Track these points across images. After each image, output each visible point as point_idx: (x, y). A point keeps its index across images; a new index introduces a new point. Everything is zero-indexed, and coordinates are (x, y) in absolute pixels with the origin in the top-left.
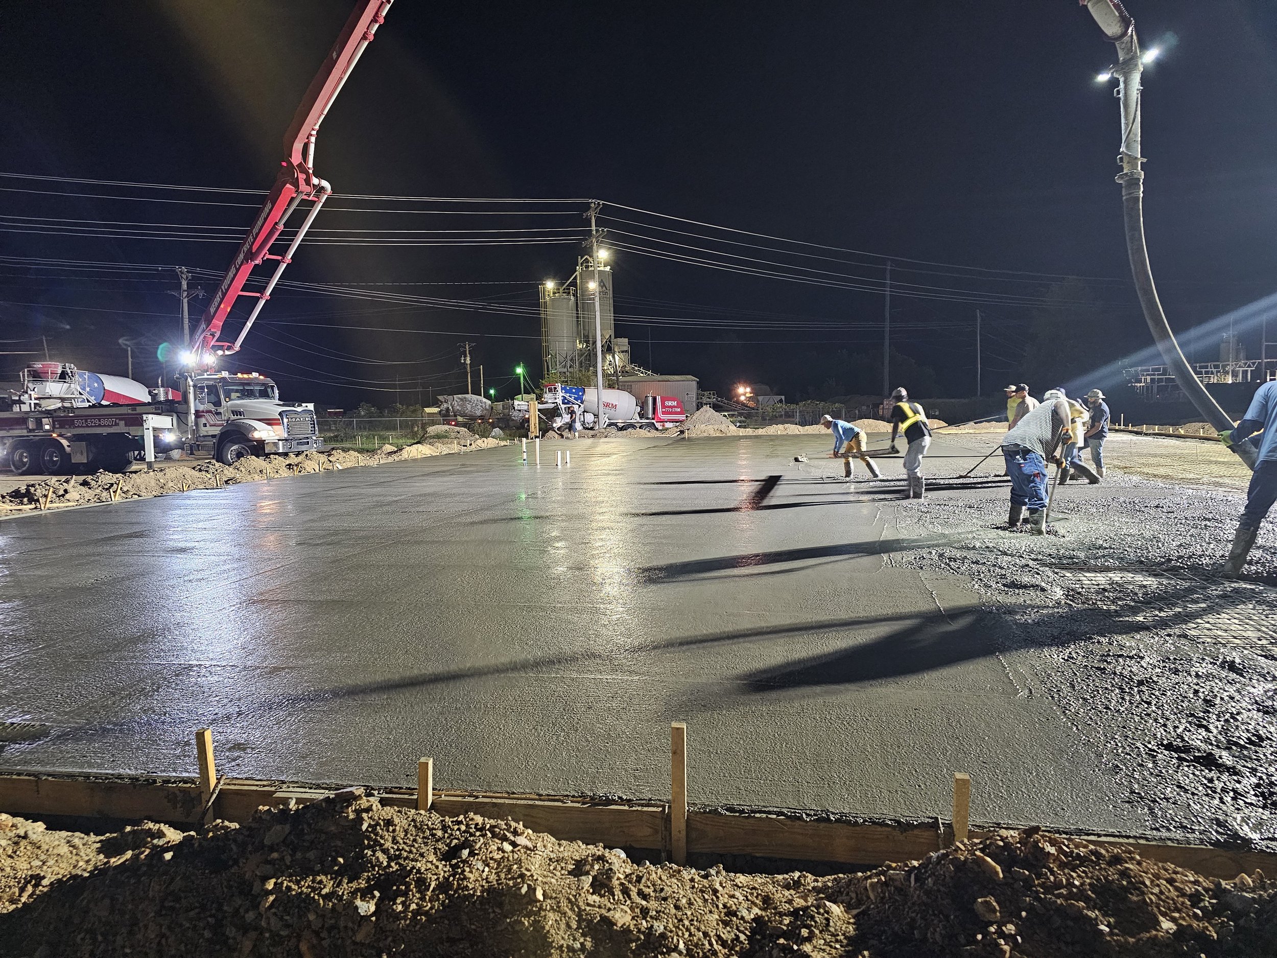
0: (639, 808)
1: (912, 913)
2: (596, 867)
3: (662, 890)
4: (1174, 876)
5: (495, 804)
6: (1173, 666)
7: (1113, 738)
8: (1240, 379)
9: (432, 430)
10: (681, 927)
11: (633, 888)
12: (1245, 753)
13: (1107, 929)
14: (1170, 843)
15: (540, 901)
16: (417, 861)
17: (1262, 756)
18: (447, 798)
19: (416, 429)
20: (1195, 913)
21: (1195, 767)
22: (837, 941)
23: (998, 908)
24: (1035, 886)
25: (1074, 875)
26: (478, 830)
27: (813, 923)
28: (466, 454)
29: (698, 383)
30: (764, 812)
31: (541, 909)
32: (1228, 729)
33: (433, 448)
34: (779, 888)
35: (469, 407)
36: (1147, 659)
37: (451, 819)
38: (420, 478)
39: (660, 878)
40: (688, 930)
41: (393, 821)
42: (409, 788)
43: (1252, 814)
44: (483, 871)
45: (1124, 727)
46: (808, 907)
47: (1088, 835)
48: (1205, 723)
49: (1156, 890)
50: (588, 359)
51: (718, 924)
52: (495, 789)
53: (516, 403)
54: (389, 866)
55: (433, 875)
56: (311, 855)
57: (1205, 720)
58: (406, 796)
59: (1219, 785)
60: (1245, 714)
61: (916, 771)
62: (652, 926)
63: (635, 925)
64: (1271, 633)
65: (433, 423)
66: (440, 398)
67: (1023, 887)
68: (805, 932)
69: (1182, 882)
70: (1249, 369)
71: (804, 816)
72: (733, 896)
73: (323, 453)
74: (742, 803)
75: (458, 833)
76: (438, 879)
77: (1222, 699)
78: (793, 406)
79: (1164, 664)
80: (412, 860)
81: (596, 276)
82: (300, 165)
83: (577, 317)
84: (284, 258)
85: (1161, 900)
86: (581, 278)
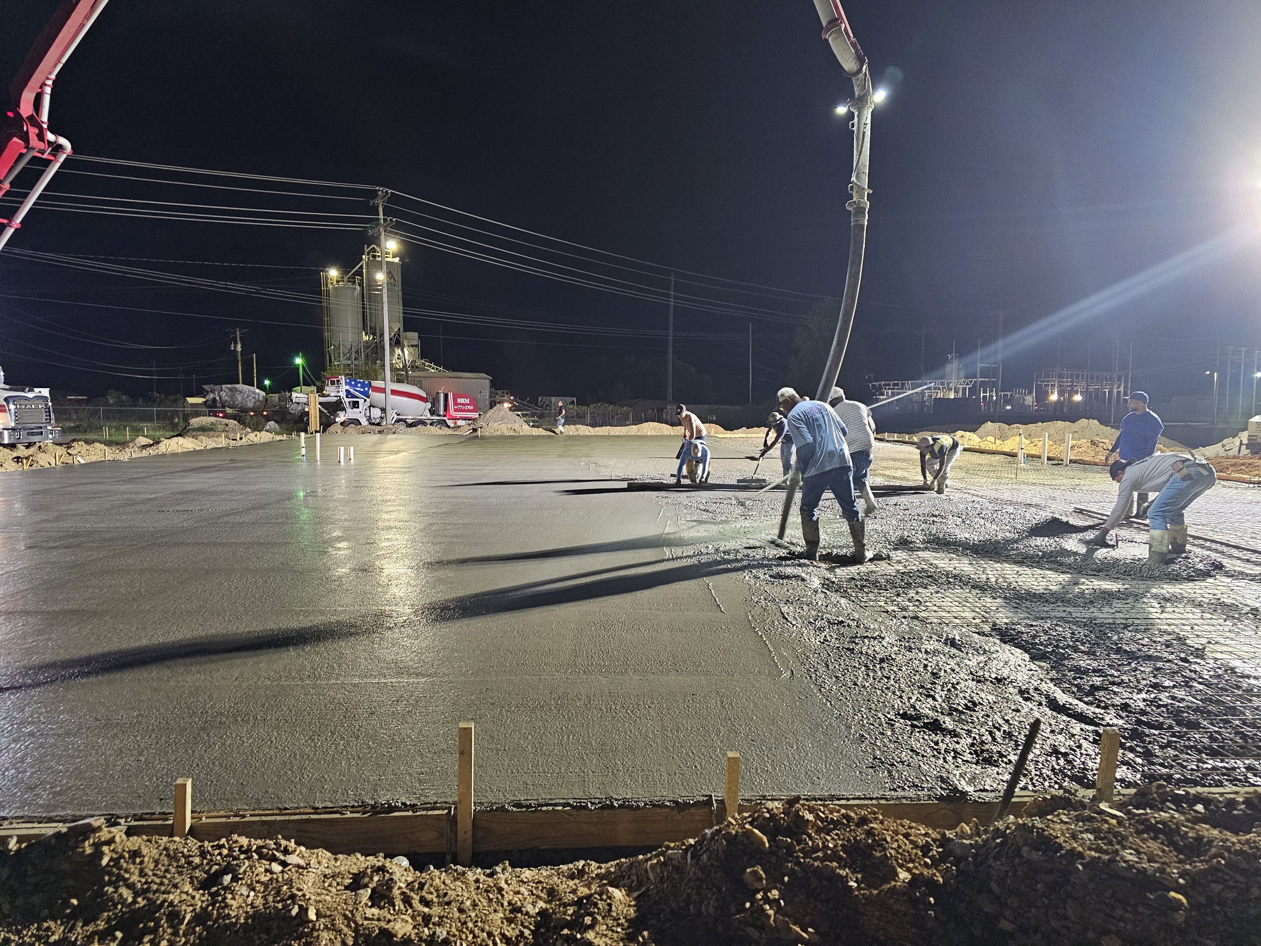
0: (424, 813)
1: (688, 889)
2: (376, 878)
3: (446, 894)
4: (909, 831)
5: (264, 823)
6: (907, 644)
7: (860, 711)
8: (960, 395)
9: (195, 422)
10: (464, 930)
11: (415, 896)
12: (963, 717)
13: (855, 885)
14: (904, 801)
15: (312, 921)
16: (169, 893)
17: (975, 719)
18: (209, 821)
19: (176, 420)
20: (925, 862)
21: (924, 732)
22: (618, 925)
23: (764, 876)
24: (796, 852)
25: (829, 838)
26: (242, 852)
27: (596, 910)
28: (235, 448)
29: (491, 381)
30: (551, 805)
31: (313, 929)
32: (949, 697)
33: (196, 441)
34: (564, 879)
35: (240, 398)
36: (887, 639)
37: (211, 844)
38: (181, 474)
39: (444, 883)
40: (472, 932)
41: (141, 852)
42: (163, 813)
43: (968, 770)
44: (248, 896)
45: (869, 701)
46: (591, 895)
47: (839, 799)
48: (932, 693)
49: (895, 845)
50: (375, 352)
51: (502, 923)
52: (265, 806)
53: (294, 395)
54: (135, 902)
55: (188, 906)
57: (932, 690)
58: (160, 822)
59: (942, 746)
60: (963, 684)
61: (693, 753)
62: (434, 933)
63: (417, 934)
64: (983, 613)
65: (197, 414)
66: (206, 387)
67: (786, 853)
68: (588, 920)
69: (916, 836)
70: (968, 386)
71: (589, 805)
72: (518, 893)
73: (61, 444)
74: (529, 798)
75: (219, 858)
76: (194, 910)
77: (945, 671)
78: (584, 408)
79: (901, 643)
80: (164, 893)
81: (385, 266)
82: (31, 118)
83: (363, 308)
84: (10, 222)
85: (898, 853)
86: (367, 268)
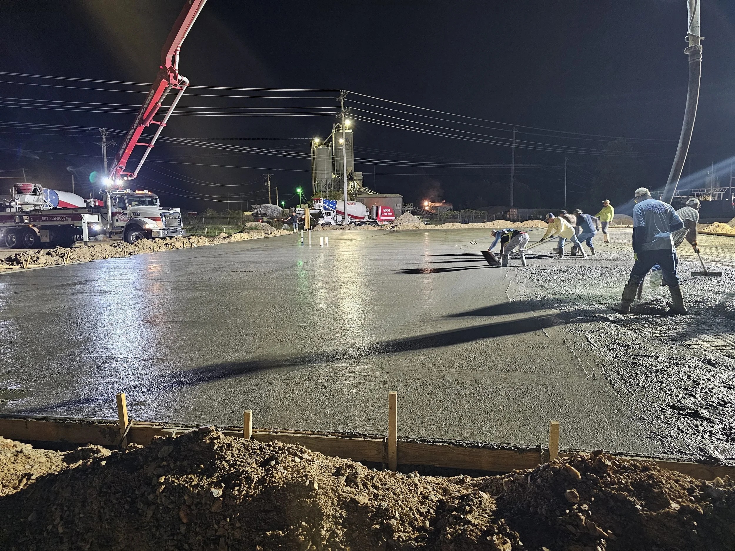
0: (370, 439)
1: (529, 498)
2: (348, 471)
3: (386, 484)
4: (679, 478)
5: (290, 437)
6: (675, 362)
7: (641, 402)
8: (716, 198)
9: (248, 225)
10: (397, 505)
11: (369, 483)
12: (717, 410)
13: (641, 508)
14: (673, 461)
15: (316, 490)
16: (246, 467)
17: (726, 412)
18: (260, 433)
19: (239, 224)
20: (690, 499)
21: (688, 418)
22: (486, 513)
23: (578, 496)
24: (599, 483)
25: (622, 477)
26: (280, 450)
27: (472, 503)
28: (268, 238)
29: (402, 198)
30: (441, 442)
31: (317, 494)
32: (706, 397)
33: (249, 235)
34: (452, 484)
35: (270, 211)
36: (661, 358)
37: (265, 444)
38: (242, 252)
39: (385, 478)
40: (400, 506)
41: (232, 444)
42: (239, 427)
43: (720, 445)
44: (284, 473)
45: (647, 396)
46: (469, 494)
47: (626, 456)
48: (694, 394)
49: (668, 486)
50: (339, 184)
51: (418, 503)
52: (288, 428)
54: (230, 470)
55: (255, 474)
56: (185, 463)
57: (694, 392)
58: (237, 432)
59: (701, 429)
60: (717, 389)
61: (528, 420)
62: (380, 504)
63: (371, 503)
64: (732, 343)
65: (249, 221)
66: (253, 206)
67: (592, 483)
68: (467, 508)
69: (683, 482)
70: (722, 193)
71: (464, 444)
72: (426, 488)
73: (185, 237)
74: (428, 437)
75: (269, 451)
76: (258, 477)
77: (703, 380)
78: (458, 212)
79: (671, 361)
80: (243, 466)
81: (344, 135)
82: (170, 68)
83: (333, 159)
84: (162, 123)
85: (671, 491)
86: (335, 137)
